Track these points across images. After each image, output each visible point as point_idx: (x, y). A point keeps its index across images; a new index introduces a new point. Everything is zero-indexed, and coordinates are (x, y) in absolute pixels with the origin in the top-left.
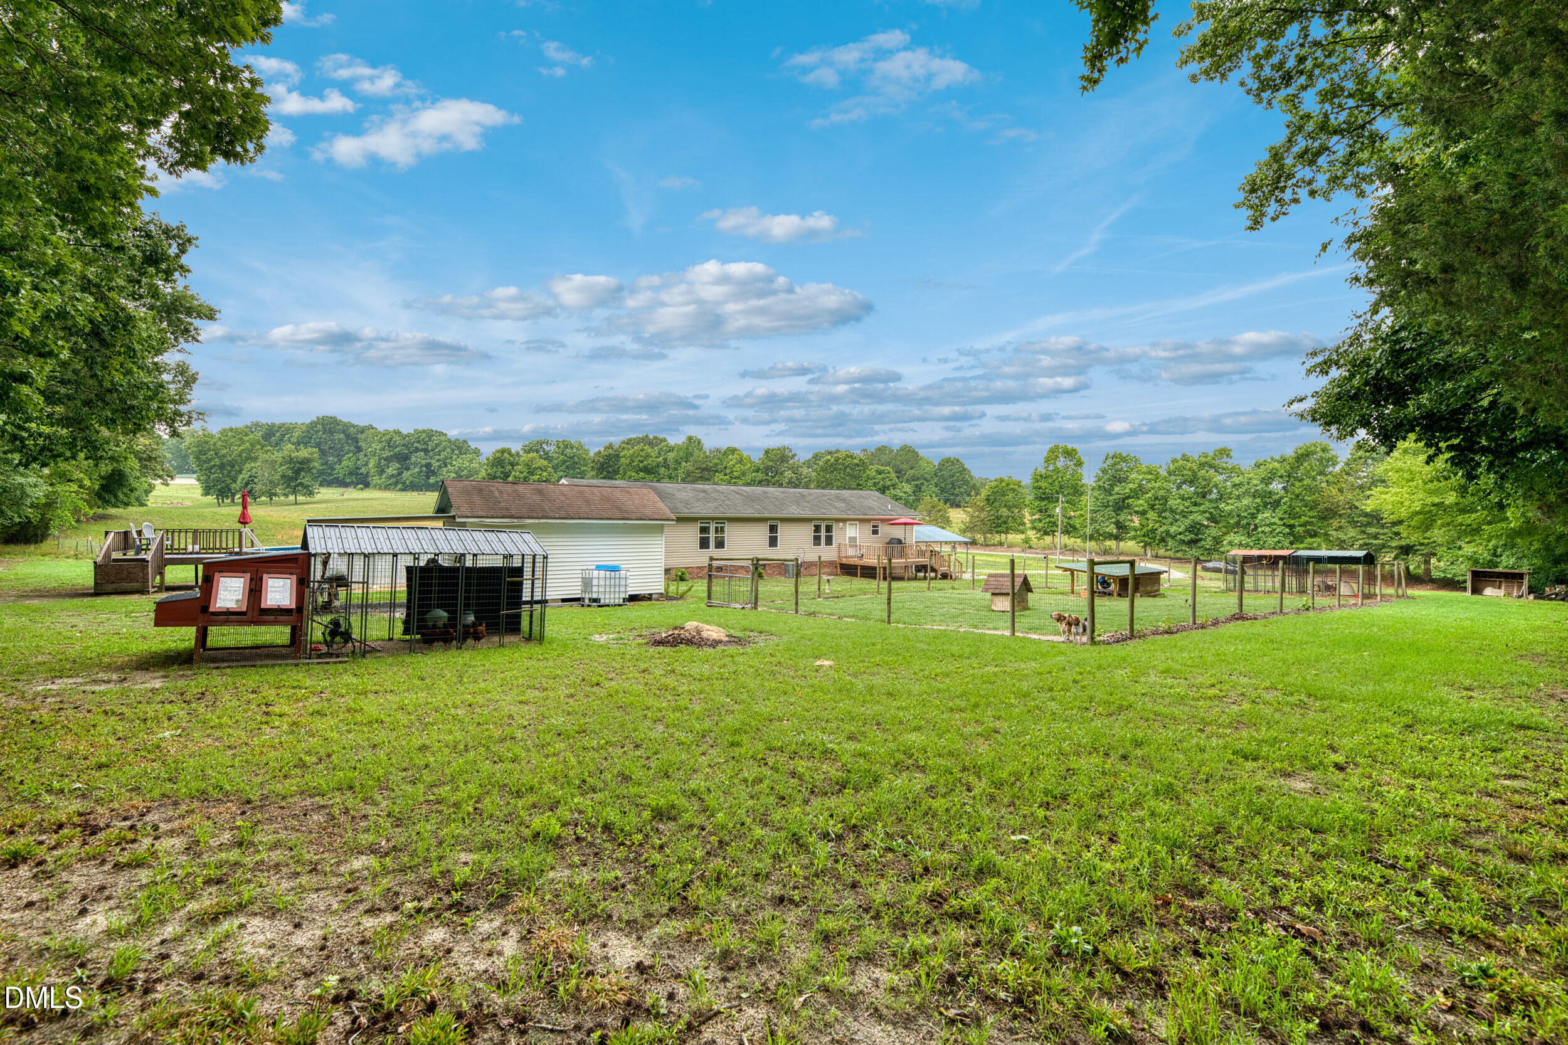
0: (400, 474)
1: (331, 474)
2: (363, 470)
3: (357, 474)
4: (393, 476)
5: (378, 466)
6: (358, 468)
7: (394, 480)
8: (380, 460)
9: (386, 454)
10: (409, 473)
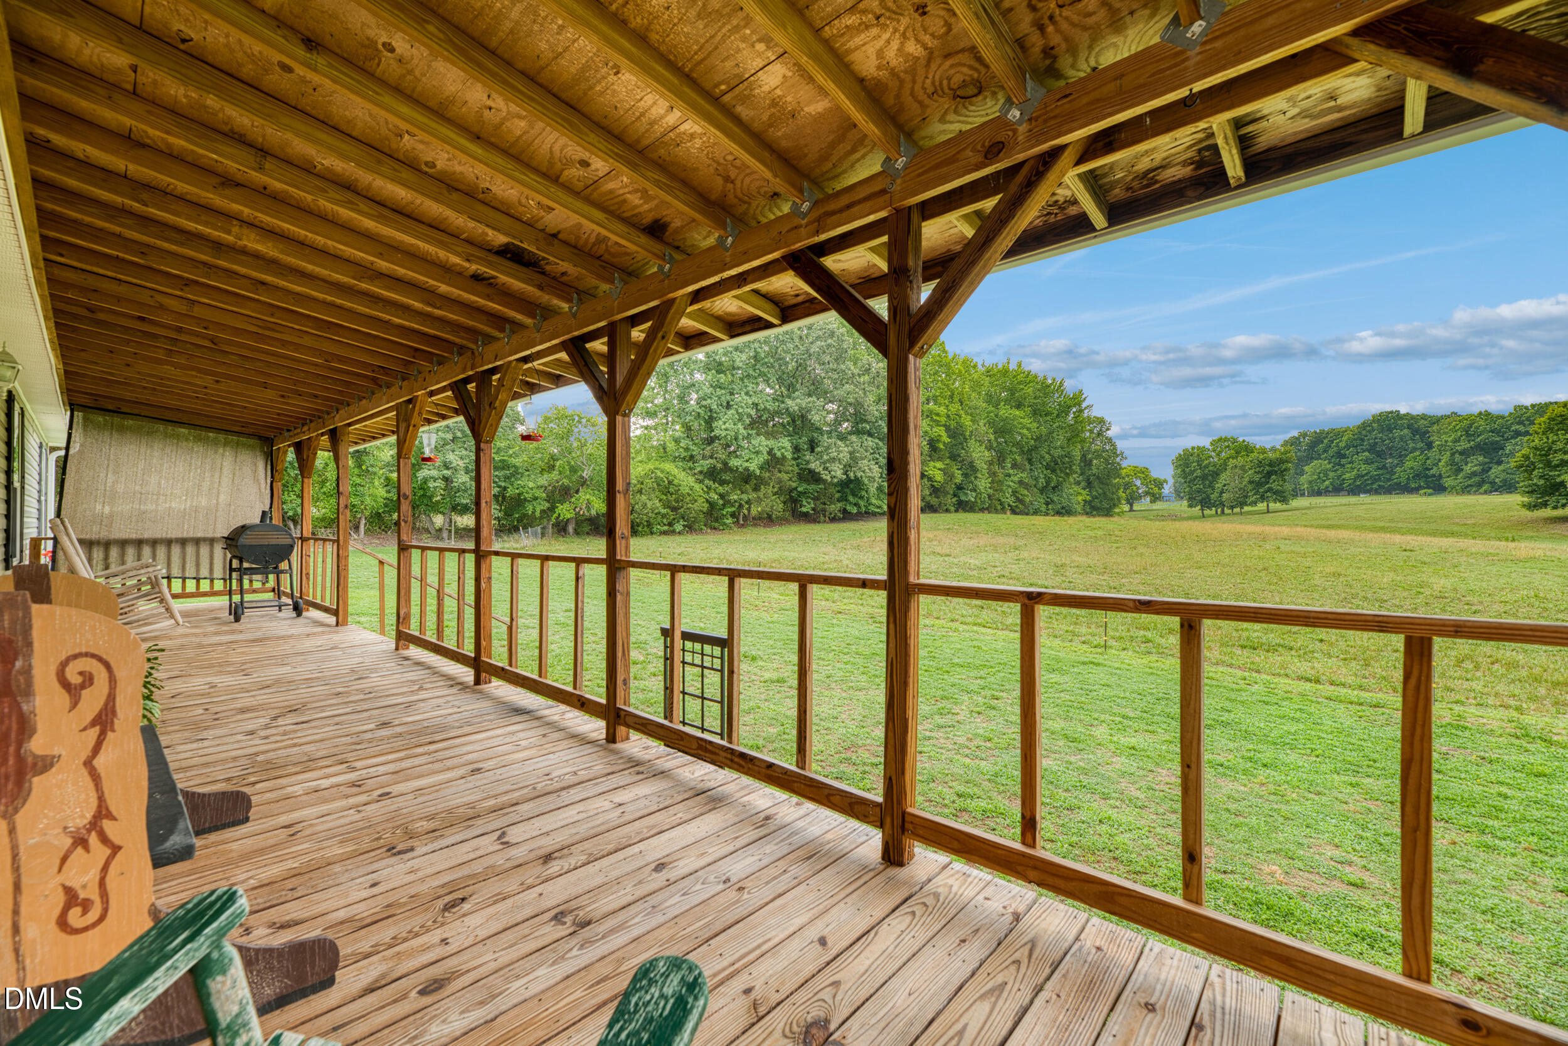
0: (1486, 471)
1: (1389, 480)
2: (1434, 471)
3: (1427, 476)
4: (1474, 474)
5: (1452, 462)
6: (1428, 469)
7: (1477, 479)
8: (1453, 454)
9: (1464, 445)
10: (1501, 468)
